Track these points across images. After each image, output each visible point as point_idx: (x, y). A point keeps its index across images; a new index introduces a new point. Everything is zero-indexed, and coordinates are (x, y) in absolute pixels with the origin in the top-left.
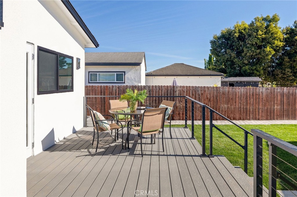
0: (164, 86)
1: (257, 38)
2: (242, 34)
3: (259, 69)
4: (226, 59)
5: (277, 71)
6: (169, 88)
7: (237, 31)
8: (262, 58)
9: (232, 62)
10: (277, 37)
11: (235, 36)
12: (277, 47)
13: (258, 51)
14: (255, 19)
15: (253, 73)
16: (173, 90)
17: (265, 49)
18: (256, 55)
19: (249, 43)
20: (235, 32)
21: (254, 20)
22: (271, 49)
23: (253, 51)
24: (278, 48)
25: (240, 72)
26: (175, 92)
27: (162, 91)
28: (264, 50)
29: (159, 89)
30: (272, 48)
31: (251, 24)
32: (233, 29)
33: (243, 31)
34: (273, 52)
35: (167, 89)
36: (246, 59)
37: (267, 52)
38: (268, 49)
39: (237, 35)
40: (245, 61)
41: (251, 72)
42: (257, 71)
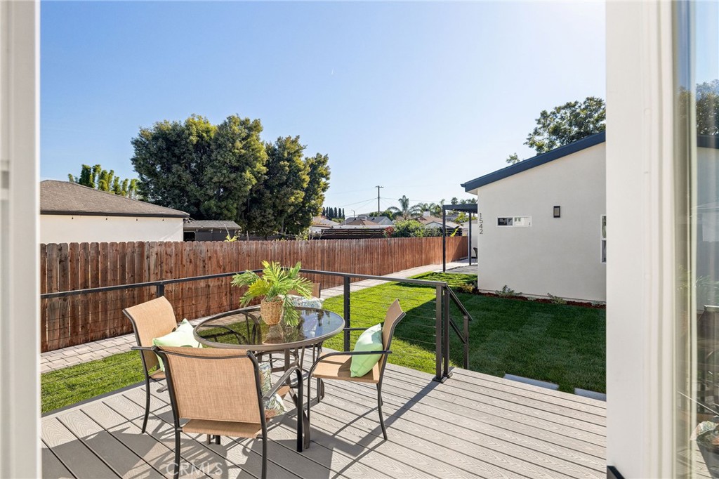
0: (112, 244)
1: (233, 153)
2: (202, 140)
3: (230, 206)
4: (170, 183)
5: (255, 212)
6: (129, 250)
7: (195, 133)
8: (235, 188)
9: (183, 190)
10: (260, 157)
11: (191, 141)
12: (259, 173)
13: (233, 176)
14: (229, 118)
15: (221, 214)
16: (138, 254)
17: (243, 174)
18: (228, 182)
19: (216, 159)
20: (190, 134)
21: (227, 121)
22: (252, 176)
23: (224, 174)
24: (260, 175)
25: (199, 211)
26: (148, 257)
27: (105, 257)
28: (241, 176)
29: (98, 253)
30: (252, 173)
31: (222, 125)
32: (183, 124)
33: (204, 134)
34: (254, 181)
35: (121, 251)
36: (211, 189)
37: (246, 180)
38: (248, 175)
39: (194, 139)
40: (209, 191)
41: (219, 211)
42: (228, 210)
